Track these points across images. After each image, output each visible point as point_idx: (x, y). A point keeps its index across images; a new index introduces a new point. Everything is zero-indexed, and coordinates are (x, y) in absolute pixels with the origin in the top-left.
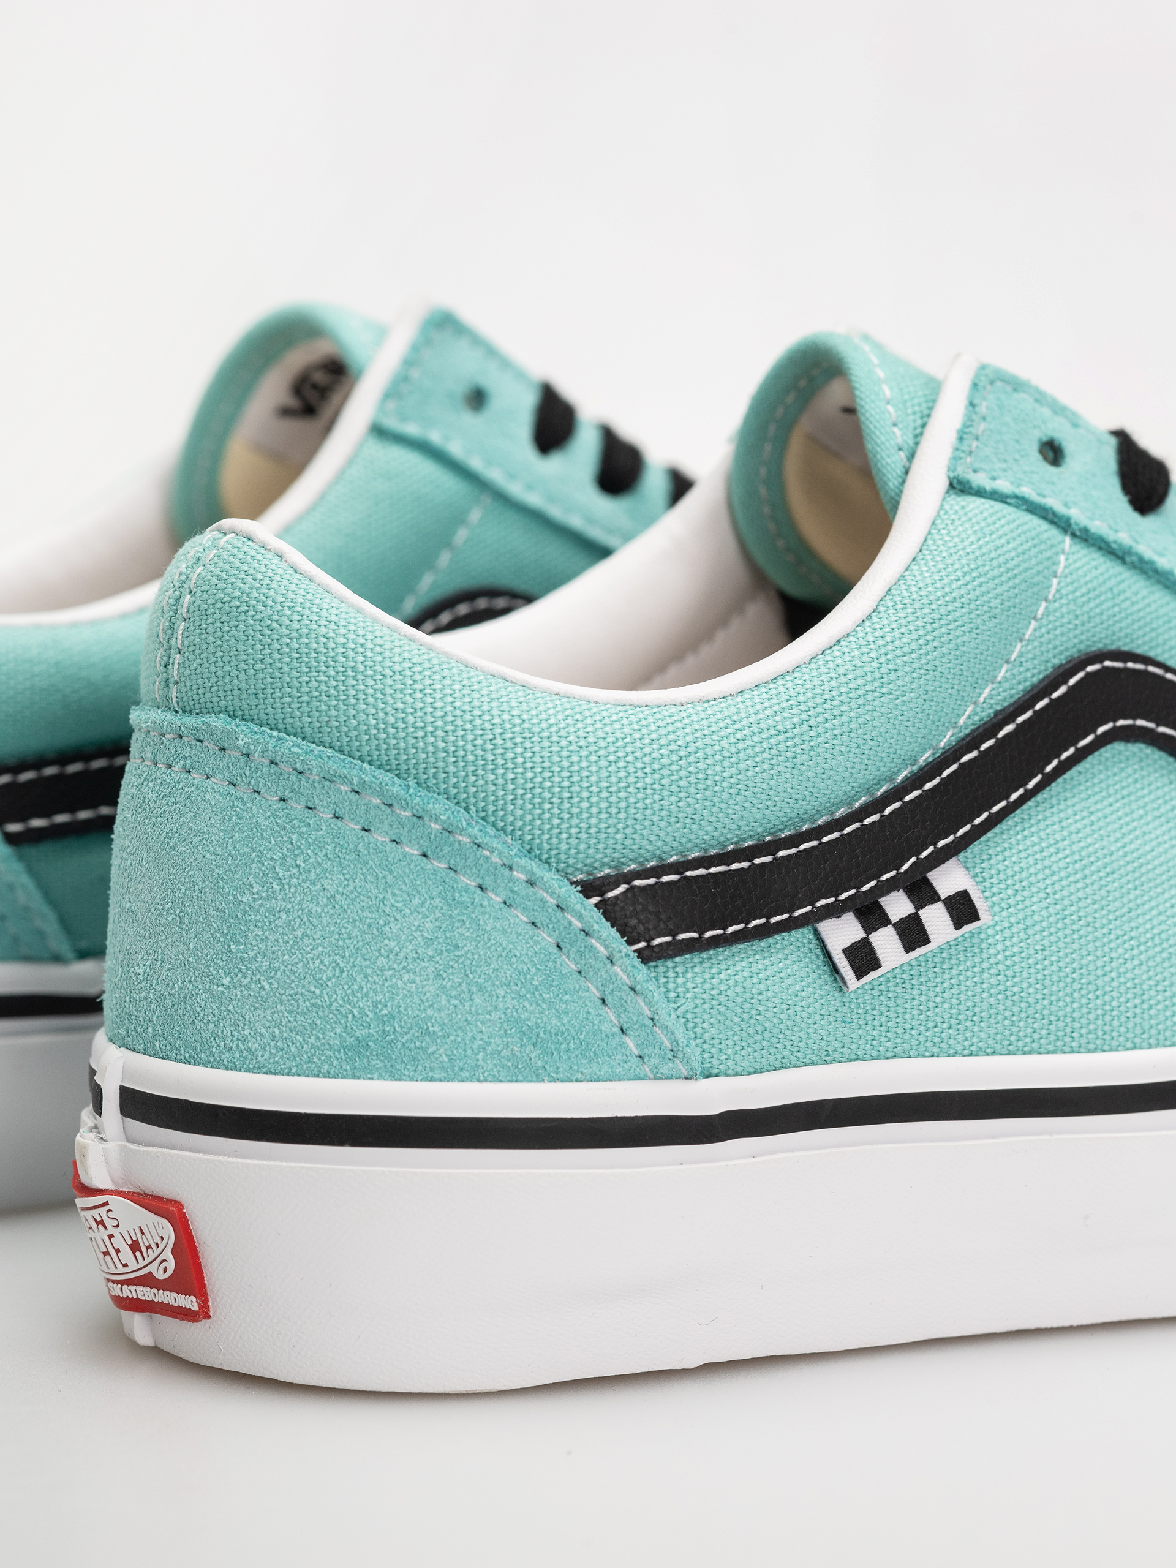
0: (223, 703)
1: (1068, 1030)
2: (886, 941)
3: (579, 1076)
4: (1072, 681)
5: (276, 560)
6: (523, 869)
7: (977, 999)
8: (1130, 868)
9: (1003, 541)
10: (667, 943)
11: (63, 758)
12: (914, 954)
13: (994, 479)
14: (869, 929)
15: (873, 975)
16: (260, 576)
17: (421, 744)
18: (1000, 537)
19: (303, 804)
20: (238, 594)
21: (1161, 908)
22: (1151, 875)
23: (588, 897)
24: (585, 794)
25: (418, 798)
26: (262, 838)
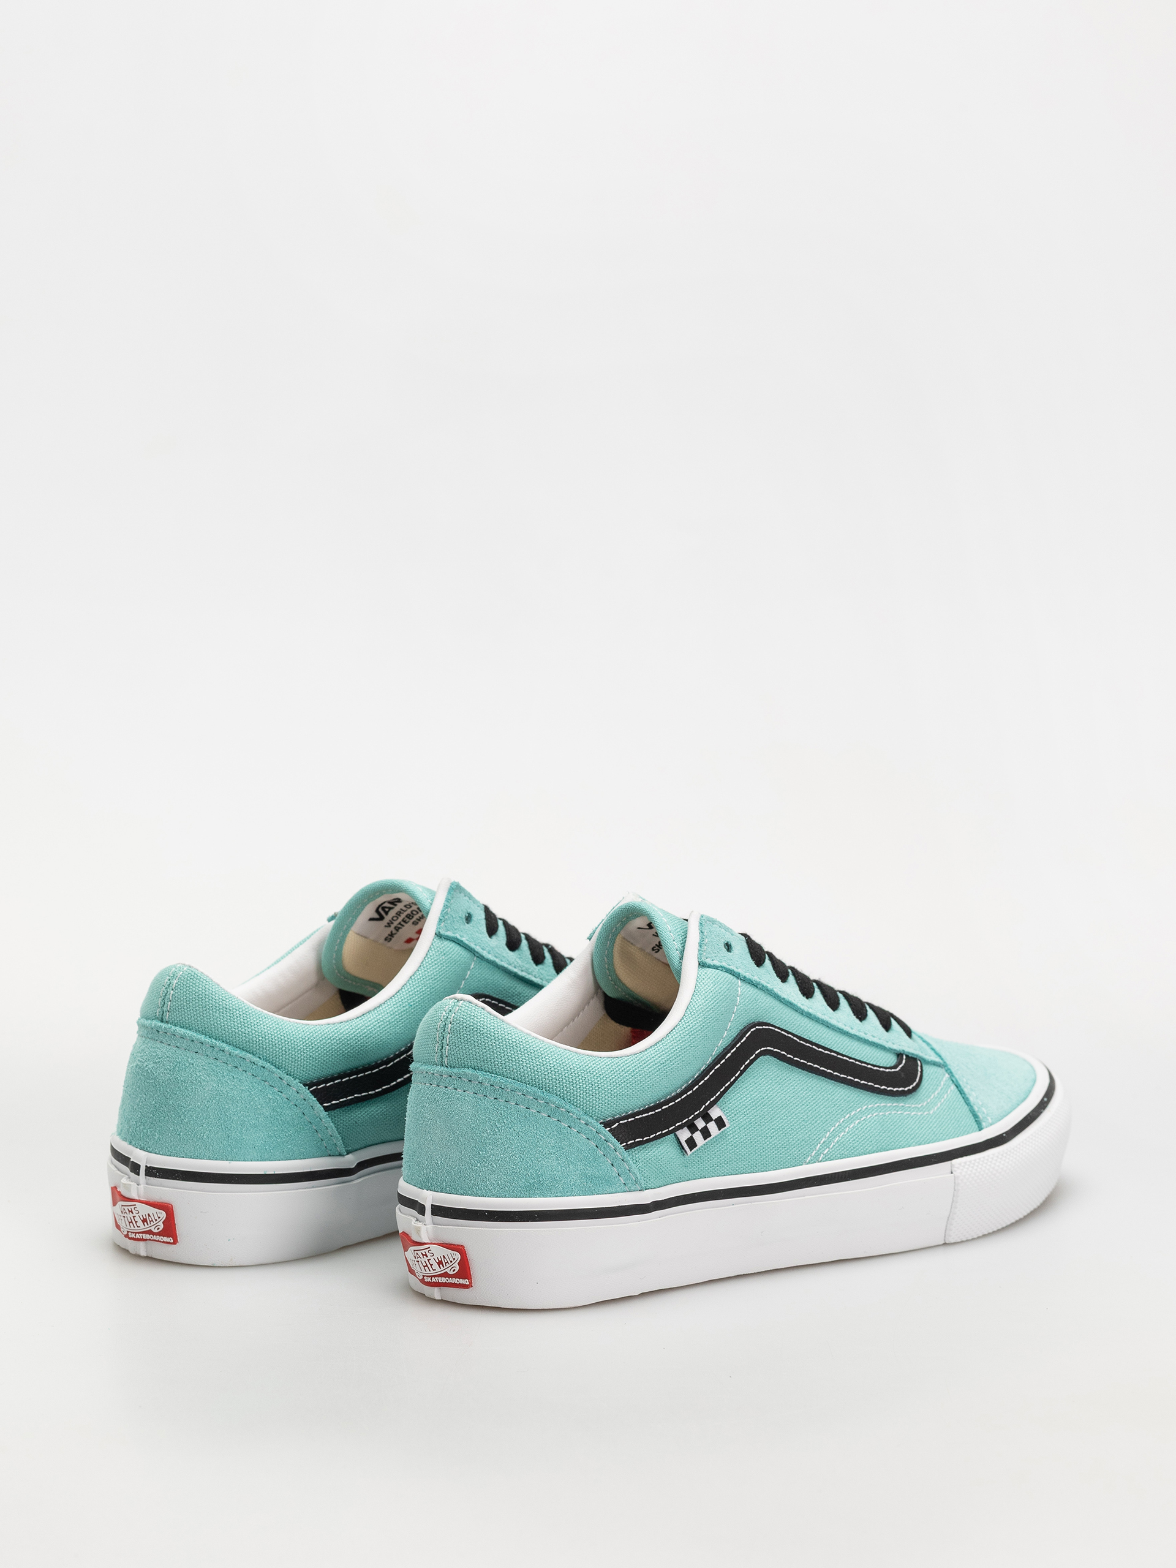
0: (470, 1064)
1: (755, 1164)
2: (698, 1136)
3: (606, 1192)
4: (747, 1036)
5: (483, 1011)
6: (584, 1120)
7: (726, 1155)
8: (770, 1103)
9: (722, 985)
10: (633, 1143)
11: (341, 1076)
12: (707, 1140)
13: (713, 960)
14: (692, 1133)
15: (695, 1149)
16: (479, 1017)
17: (547, 1077)
18: (720, 984)
19: (504, 1100)
20: (472, 1024)
21: (781, 1117)
22: (776, 1105)
23: (606, 1128)
24: (603, 1092)
25: (547, 1096)
26: (490, 1113)
